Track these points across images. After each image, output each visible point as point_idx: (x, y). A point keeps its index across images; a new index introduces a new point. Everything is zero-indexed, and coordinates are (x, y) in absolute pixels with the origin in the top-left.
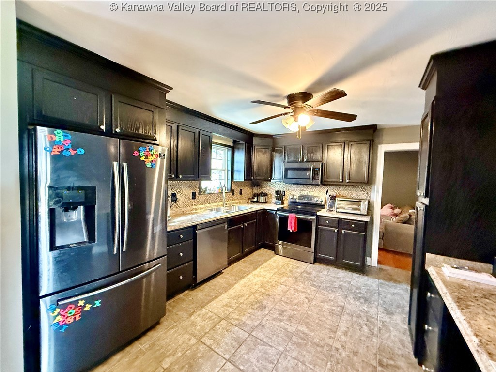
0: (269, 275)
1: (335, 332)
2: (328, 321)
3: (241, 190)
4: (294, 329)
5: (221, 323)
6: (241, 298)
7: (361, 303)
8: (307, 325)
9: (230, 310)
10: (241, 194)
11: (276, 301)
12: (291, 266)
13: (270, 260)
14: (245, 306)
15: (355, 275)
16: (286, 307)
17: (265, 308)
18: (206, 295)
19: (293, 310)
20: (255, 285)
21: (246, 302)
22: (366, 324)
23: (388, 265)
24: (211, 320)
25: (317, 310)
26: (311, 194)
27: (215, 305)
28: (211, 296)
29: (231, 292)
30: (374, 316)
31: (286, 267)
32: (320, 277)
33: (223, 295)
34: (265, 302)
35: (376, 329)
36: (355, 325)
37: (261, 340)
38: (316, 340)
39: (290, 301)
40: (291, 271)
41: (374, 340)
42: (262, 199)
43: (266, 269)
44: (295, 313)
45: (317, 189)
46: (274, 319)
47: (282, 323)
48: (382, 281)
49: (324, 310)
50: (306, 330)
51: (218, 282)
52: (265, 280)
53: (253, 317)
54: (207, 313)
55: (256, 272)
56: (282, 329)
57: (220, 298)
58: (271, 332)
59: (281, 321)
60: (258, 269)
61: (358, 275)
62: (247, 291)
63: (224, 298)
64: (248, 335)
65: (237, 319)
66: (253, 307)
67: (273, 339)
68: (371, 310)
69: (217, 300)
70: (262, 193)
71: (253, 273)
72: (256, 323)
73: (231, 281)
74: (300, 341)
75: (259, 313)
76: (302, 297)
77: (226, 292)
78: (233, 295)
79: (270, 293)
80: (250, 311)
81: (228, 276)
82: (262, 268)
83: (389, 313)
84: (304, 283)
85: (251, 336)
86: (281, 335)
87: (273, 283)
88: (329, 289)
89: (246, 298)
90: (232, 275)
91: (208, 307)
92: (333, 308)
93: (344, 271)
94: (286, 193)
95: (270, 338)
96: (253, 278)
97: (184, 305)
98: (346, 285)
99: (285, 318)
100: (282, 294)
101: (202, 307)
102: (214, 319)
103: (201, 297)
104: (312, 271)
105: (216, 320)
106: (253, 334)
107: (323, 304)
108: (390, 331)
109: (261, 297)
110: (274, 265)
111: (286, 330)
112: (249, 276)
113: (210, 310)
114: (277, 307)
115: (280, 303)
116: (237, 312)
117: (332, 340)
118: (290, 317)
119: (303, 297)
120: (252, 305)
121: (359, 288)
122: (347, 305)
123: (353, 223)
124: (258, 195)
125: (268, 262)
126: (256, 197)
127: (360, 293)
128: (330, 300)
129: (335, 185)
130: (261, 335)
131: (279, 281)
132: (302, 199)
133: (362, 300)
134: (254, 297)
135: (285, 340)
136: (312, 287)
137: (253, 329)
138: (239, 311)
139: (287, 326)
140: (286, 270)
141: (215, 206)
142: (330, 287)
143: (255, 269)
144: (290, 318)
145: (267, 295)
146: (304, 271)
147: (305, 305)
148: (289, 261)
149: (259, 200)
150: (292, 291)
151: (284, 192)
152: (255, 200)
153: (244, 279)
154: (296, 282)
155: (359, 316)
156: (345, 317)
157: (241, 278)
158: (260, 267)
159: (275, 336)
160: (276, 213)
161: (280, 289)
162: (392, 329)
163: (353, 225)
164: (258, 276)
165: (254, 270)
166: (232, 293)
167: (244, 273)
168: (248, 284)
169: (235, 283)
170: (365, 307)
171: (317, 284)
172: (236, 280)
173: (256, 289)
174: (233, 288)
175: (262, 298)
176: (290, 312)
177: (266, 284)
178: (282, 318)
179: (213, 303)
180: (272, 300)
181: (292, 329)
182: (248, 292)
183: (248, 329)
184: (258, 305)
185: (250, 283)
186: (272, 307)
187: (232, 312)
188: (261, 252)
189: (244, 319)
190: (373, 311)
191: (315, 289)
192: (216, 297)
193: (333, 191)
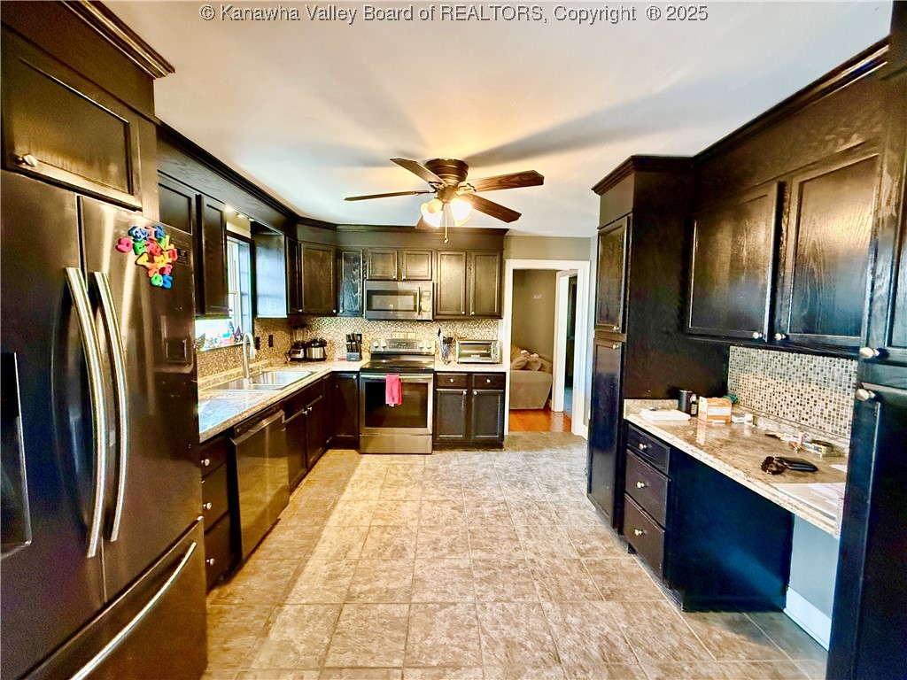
0: (374, 494)
1: (517, 540)
2: (500, 530)
3: (271, 337)
4: (468, 562)
5: (345, 612)
6: (350, 553)
7: (521, 488)
8: (478, 547)
9: (346, 581)
10: (271, 345)
11: (414, 531)
12: (400, 467)
13: (359, 467)
14: (367, 563)
15: (493, 454)
16: (435, 534)
17: (404, 549)
18: (270, 578)
19: (448, 534)
20: (362, 518)
21: (364, 555)
22: (540, 513)
23: (519, 430)
24: (320, 618)
25: (478, 521)
26: (411, 336)
27: (305, 587)
28: (285, 576)
29: (323, 549)
30: (543, 500)
31: (394, 471)
32: (451, 470)
33: (310, 563)
34: (397, 541)
35: (554, 515)
36: (532, 520)
37: (432, 603)
38: (504, 561)
39: (436, 522)
40: (406, 475)
41: (559, 529)
42: (316, 352)
43: (362, 484)
44: (453, 536)
45: (420, 327)
46: (430, 561)
47: (446, 561)
48: (524, 453)
49: (486, 516)
50: (484, 555)
51: (282, 542)
52: (374, 503)
53: (395, 573)
54: (301, 611)
55: (347, 495)
56: (451, 570)
57: (308, 569)
58: (439, 583)
59: (442, 558)
60: (348, 490)
61: (495, 453)
62: (353, 534)
63: (317, 565)
64: (407, 606)
65: (370, 591)
66: (384, 557)
67: (449, 591)
68: (536, 494)
69: (304, 576)
70: (315, 341)
71: (342, 498)
72: (408, 581)
73: (309, 531)
74: (485, 574)
75: (401, 562)
76: (447, 507)
77: (312, 553)
78: (331, 554)
79: (397, 522)
80: (384, 566)
81: (295, 523)
82: (352, 485)
83: (553, 490)
84: (435, 486)
85: (413, 605)
86: (456, 579)
87: (390, 503)
88: (473, 483)
89: (360, 548)
90: (302, 517)
91: (294, 597)
92: (496, 508)
93: (477, 452)
94: (363, 337)
95: (445, 592)
96: (347, 508)
97: (230, 621)
98: (490, 471)
99: (445, 551)
100: (415, 516)
101: (281, 605)
102: (324, 614)
103: (262, 588)
104: (435, 465)
105: (329, 614)
106: (415, 599)
107: (480, 509)
108: (566, 511)
109: (386, 536)
110: (372, 473)
111: (458, 568)
112: (340, 506)
113: (304, 601)
114: (422, 540)
115: (423, 532)
116: (360, 579)
117: (519, 552)
118: (451, 546)
119: (449, 509)
120: (380, 555)
121: (507, 471)
122: (509, 499)
123: (487, 377)
124: (307, 346)
125: (358, 471)
126: (302, 350)
127: (512, 476)
128: (485, 499)
129: (449, 320)
130: (428, 596)
131: (398, 497)
132: (397, 347)
133: (519, 485)
134: (374, 541)
135: (466, 584)
136: (452, 490)
137: (409, 594)
138: (362, 575)
139: (457, 563)
140: (397, 475)
141: (225, 377)
142: (473, 480)
143: (342, 490)
144: (452, 548)
145: (393, 527)
146: (425, 469)
147: (460, 520)
148: (392, 460)
149: (310, 353)
150: (428, 506)
151: (360, 335)
152: (300, 356)
153: (332, 517)
154: (424, 488)
155: (529, 507)
156: (516, 515)
157: (327, 516)
158: (349, 484)
159: (449, 586)
160: (358, 377)
161: (407, 509)
162: (566, 507)
163: (489, 381)
164: (355, 502)
165: (342, 494)
166: (326, 551)
167: (326, 506)
168: (346, 521)
169: (320, 531)
170: (527, 493)
171: (455, 483)
172: (316, 524)
173: (368, 524)
174: (322, 540)
175: (389, 536)
176: (446, 540)
177: (378, 509)
178: (440, 553)
179: (301, 586)
180: (406, 532)
181: (464, 562)
182: (357, 536)
183: (400, 596)
184: (391, 549)
185: (349, 519)
186: (414, 543)
187: (352, 584)
188: (332, 457)
189: (382, 584)
190: (537, 493)
191: (457, 490)
192: (298, 573)
193: (447, 331)
